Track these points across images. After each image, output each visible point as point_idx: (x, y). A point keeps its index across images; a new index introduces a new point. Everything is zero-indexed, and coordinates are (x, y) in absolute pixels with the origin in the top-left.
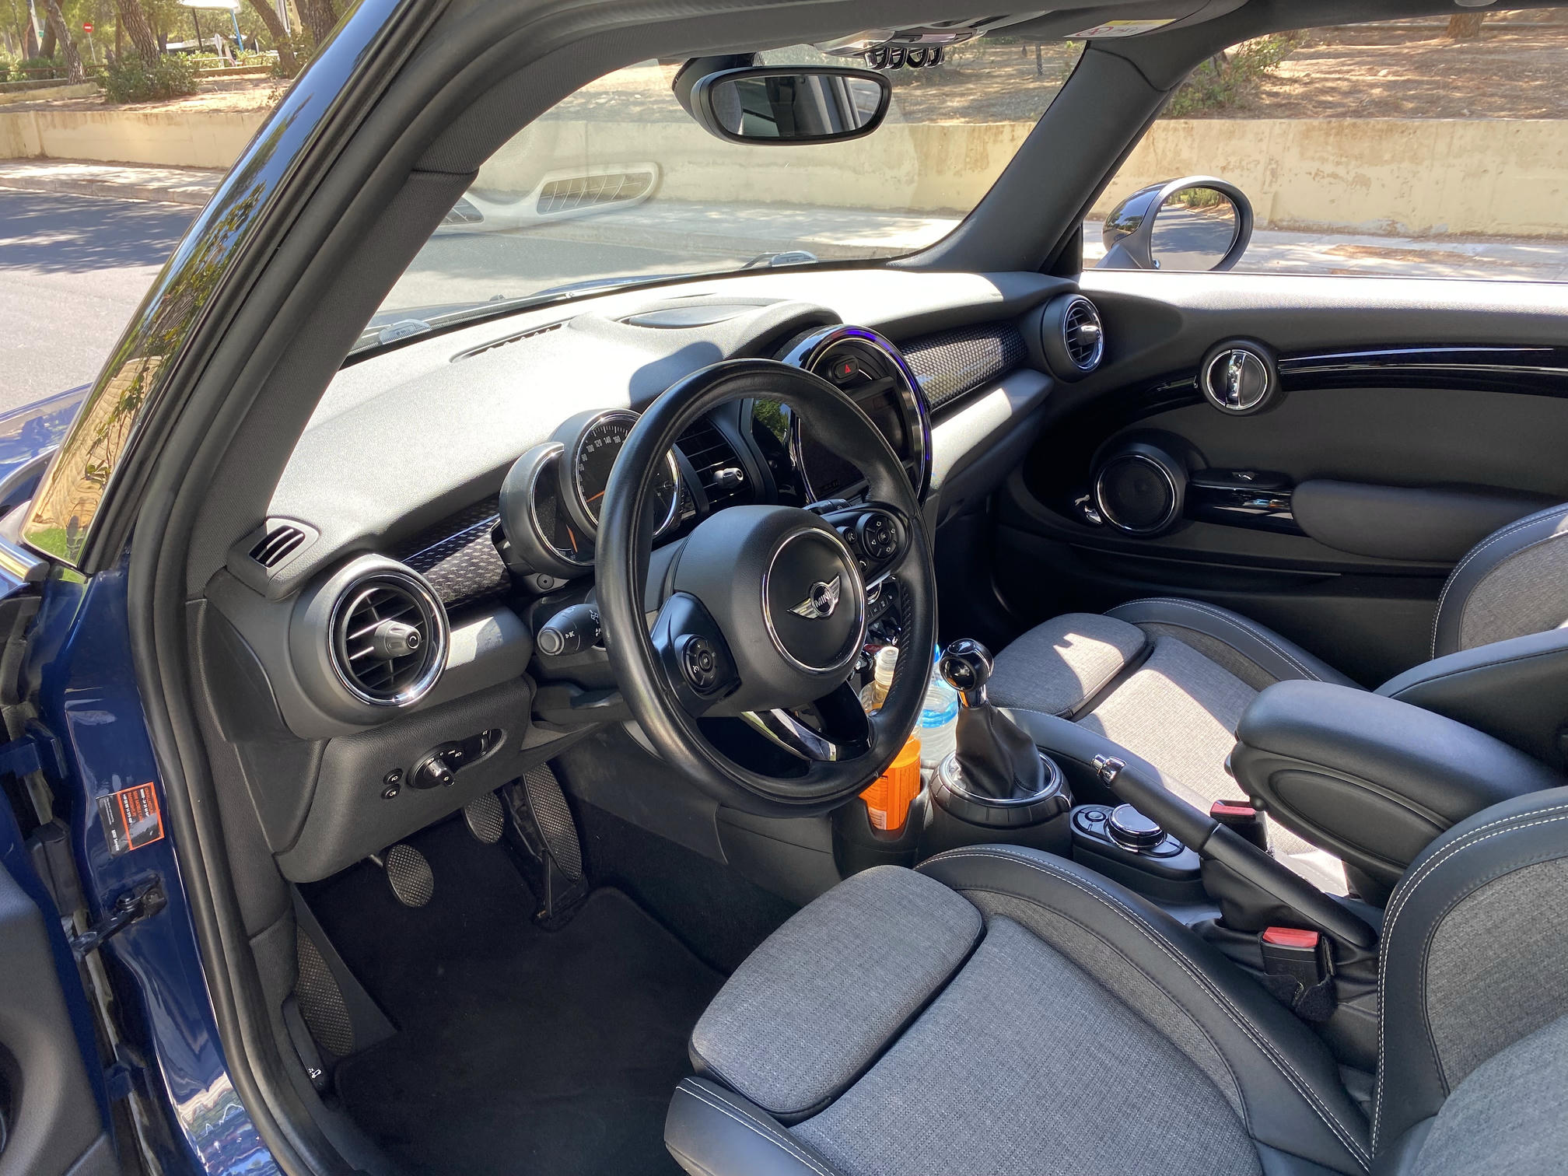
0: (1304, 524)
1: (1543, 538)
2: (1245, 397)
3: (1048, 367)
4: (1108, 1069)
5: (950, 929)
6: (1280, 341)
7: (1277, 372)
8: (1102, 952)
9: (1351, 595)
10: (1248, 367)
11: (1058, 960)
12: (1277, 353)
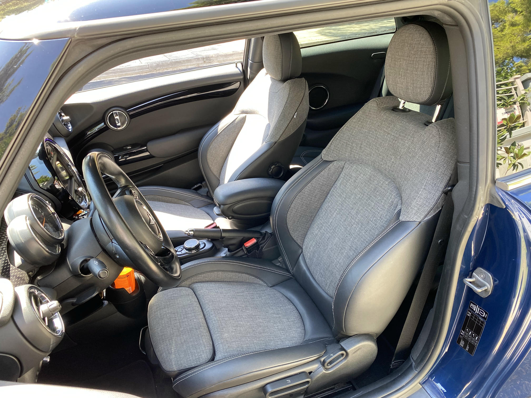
0: (153, 154)
1: (216, 135)
2: (123, 124)
3: (61, 135)
4: (243, 296)
5: (189, 295)
6: (125, 105)
7: (129, 114)
8: (219, 274)
9: (169, 169)
10: (120, 115)
11: (213, 283)
12: (125, 109)
